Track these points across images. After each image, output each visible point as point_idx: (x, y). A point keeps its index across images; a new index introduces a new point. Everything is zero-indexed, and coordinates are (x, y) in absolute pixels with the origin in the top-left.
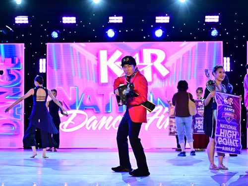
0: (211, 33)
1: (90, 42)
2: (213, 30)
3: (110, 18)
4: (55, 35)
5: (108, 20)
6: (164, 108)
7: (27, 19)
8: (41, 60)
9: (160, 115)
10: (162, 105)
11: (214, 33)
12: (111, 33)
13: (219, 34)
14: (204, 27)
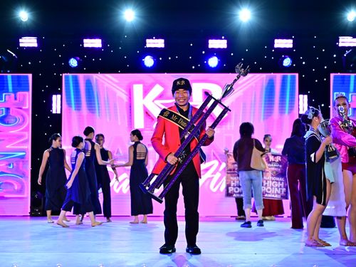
0: (282, 63)
1: (121, 73)
2: (285, 58)
3: (148, 41)
4: (73, 63)
5: (145, 44)
6: (220, 164)
7: (36, 41)
8: (54, 97)
9: (214, 173)
10: (217, 159)
11: (287, 62)
12: (149, 61)
13: (292, 64)
14: (273, 54)
